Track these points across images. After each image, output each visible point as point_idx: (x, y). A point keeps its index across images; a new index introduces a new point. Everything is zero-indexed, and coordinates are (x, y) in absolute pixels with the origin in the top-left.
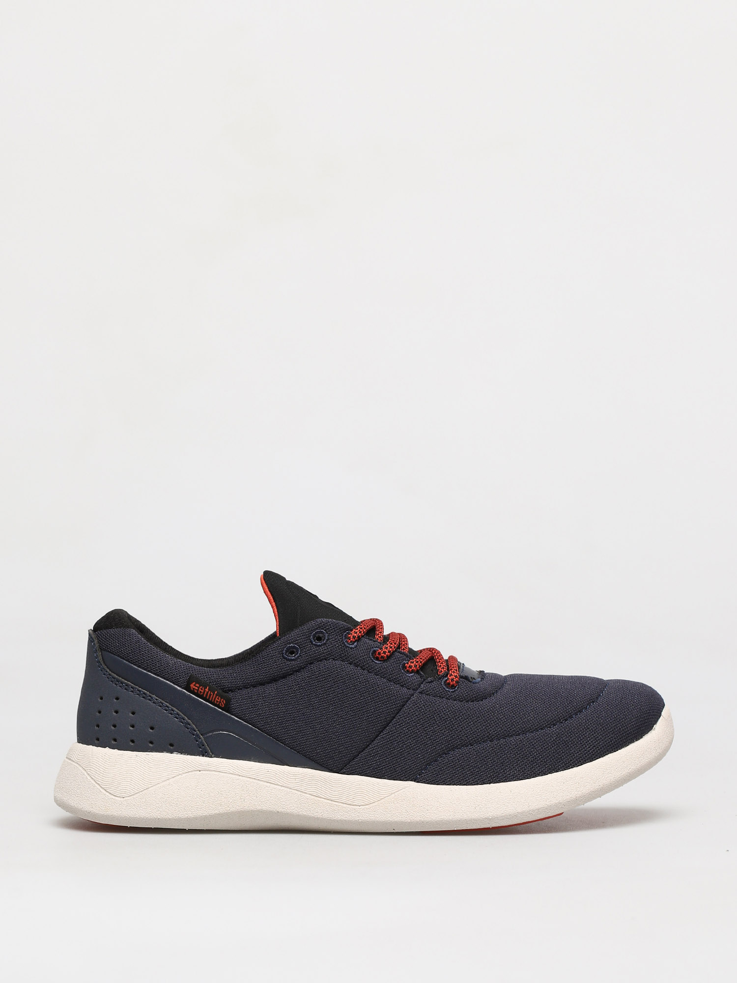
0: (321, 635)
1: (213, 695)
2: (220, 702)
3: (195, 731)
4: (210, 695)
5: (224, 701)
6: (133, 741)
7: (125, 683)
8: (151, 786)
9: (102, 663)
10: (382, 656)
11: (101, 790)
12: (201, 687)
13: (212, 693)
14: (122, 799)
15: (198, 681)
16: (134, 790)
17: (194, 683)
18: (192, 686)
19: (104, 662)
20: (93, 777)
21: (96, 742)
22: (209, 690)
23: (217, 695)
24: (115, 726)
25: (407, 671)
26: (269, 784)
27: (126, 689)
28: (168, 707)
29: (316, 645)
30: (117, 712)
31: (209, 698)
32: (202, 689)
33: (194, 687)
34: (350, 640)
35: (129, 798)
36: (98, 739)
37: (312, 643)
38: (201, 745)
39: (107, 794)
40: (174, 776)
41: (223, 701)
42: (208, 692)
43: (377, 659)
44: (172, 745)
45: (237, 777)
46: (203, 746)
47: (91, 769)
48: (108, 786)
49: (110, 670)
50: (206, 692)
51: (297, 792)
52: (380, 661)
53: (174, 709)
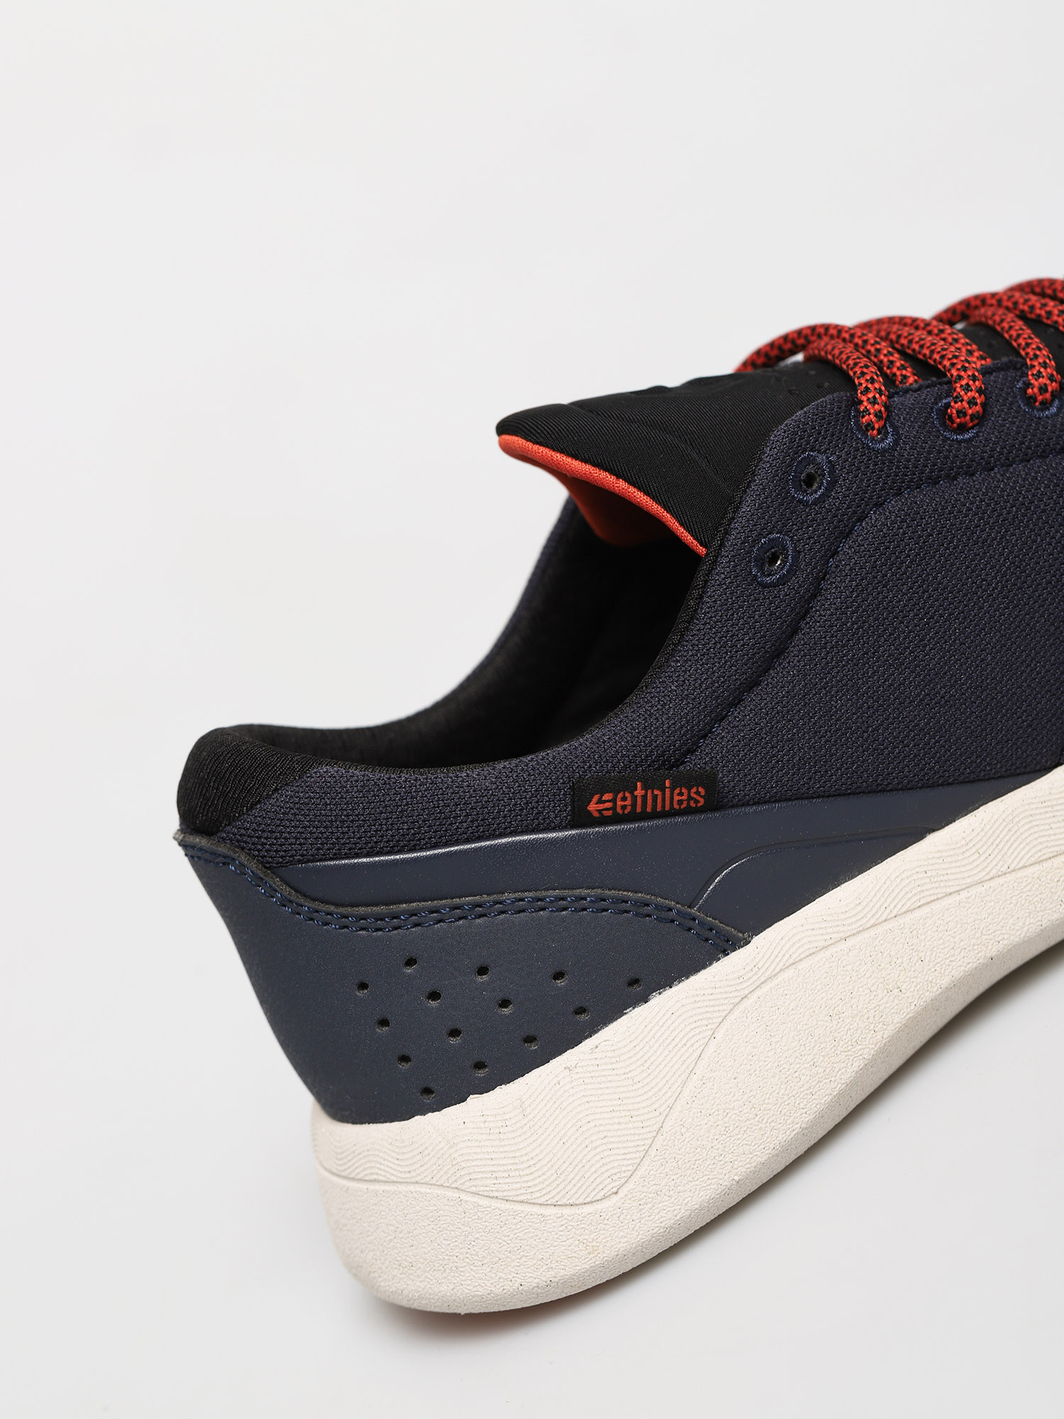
0: (811, 469)
1: (664, 794)
2: (690, 798)
3: (670, 910)
4: (655, 797)
5: (701, 789)
6: (530, 1039)
7: (404, 912)
8: (662, 1117)
9: (302, 901)
10: (972, 416)
11: (542, 1210)
12: (620, 795)
13: (656, 792)
14: (615, 1198)
15: (601, 786)
16: (628, 1156)
17: (596, 797)
18: (592, 807)
19: (305, 896)
20: (496, 1194)
21: (428, 1100)
22: (645, 788)
23: (673, 789)
24: (455, 1033)
25: (1042, 403)
26: (926, 909)
27: (416, 925)
28: (563, 899)
29: (816, 502)
30: (434, 996)
31: (655, 806)
32: (624, 799)
33: (601, 806)
34: (873, 429)
35: (630, 1185)
36: (427, 1091)
37: (806, 504)
38: (707, 934)
39: (567, 1211)
40: (698, 1052)
41: (698, 793)
42: (644, 797)
43: (962, 428)
44: (634, 982)
45: (842, 945)
46: (711, 930)
47: (473, 1176)
48: (554, 1192)
49: (337, 905)
50: (639, 800)
51: (1001, 880)
52: (972, 428)
53: (584, 892)
